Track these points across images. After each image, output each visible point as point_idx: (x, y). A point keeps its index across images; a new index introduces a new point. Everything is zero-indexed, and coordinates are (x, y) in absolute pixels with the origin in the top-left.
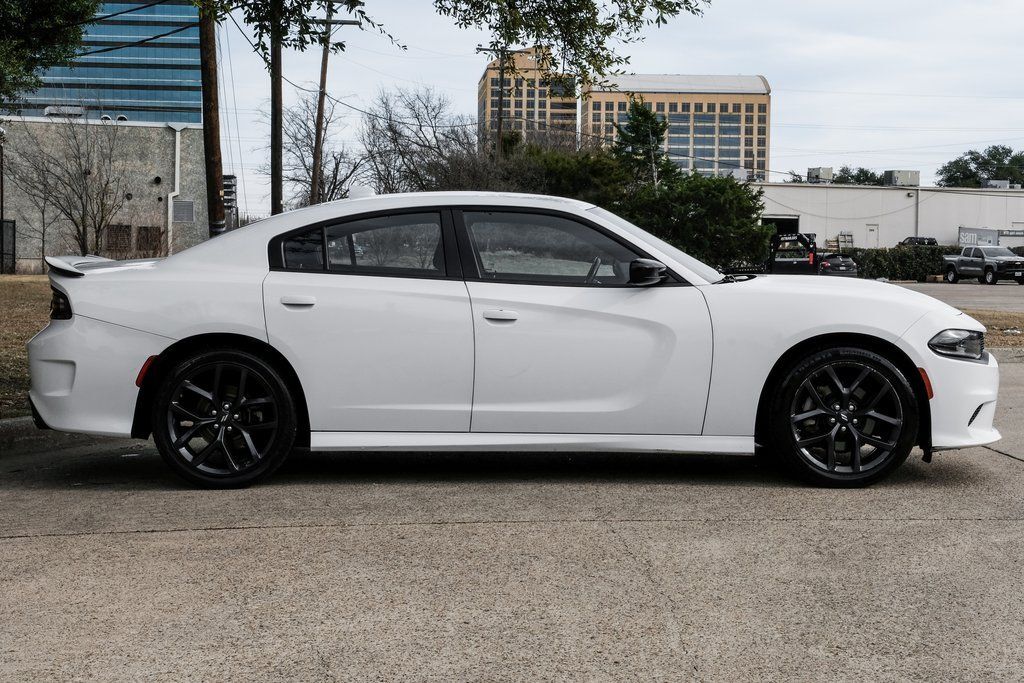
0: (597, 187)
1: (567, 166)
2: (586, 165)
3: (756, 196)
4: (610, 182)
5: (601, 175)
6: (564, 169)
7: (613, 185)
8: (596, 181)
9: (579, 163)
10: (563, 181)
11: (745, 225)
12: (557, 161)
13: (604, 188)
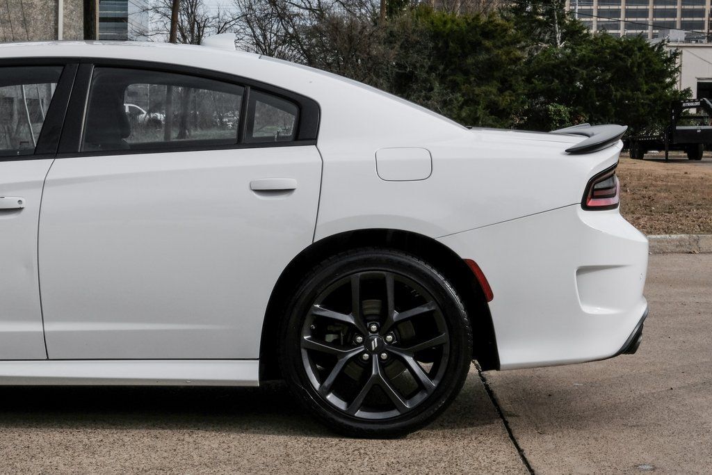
0: (488, 50)
1: (455, 27)
2: (477, 26)
3: (671, 58)
4: (503, 44)
5: (494, 37)
6: (452, 31)
7: (505, 48)
8: (488, 43)
9: (468, 24)
10: (451, 44)
11: (656, 89)
12: (445, 23)
13: (496, 52)
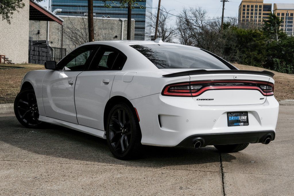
0: (254, 41)
1: (244, 34)
2: (251, 33)
4: (259, 39)
5: (256, 37)
7: (260, 41)
8: (254, 39)
9: (248, 33)
10: (243, 39)
12: (241, 32)
13: (257, 42)
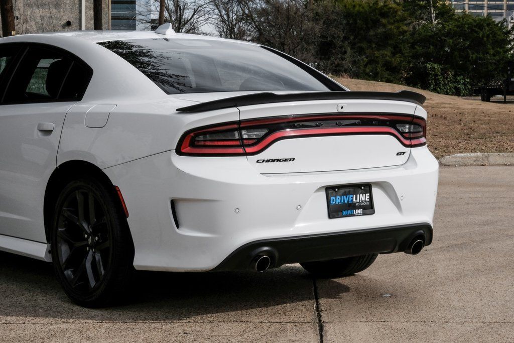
0: (384, 26)
1: (361, 10)
2: (376, 9)
3: (510, 31)
4: (394, 22)
5: (388, 17)
6: (359, 12)
7: (396, 24)
8: (384, 21)
9: (371, 7)
10: (358, 21)
11: (499, 53)
12: (354, 6)
13: (389, 27)
